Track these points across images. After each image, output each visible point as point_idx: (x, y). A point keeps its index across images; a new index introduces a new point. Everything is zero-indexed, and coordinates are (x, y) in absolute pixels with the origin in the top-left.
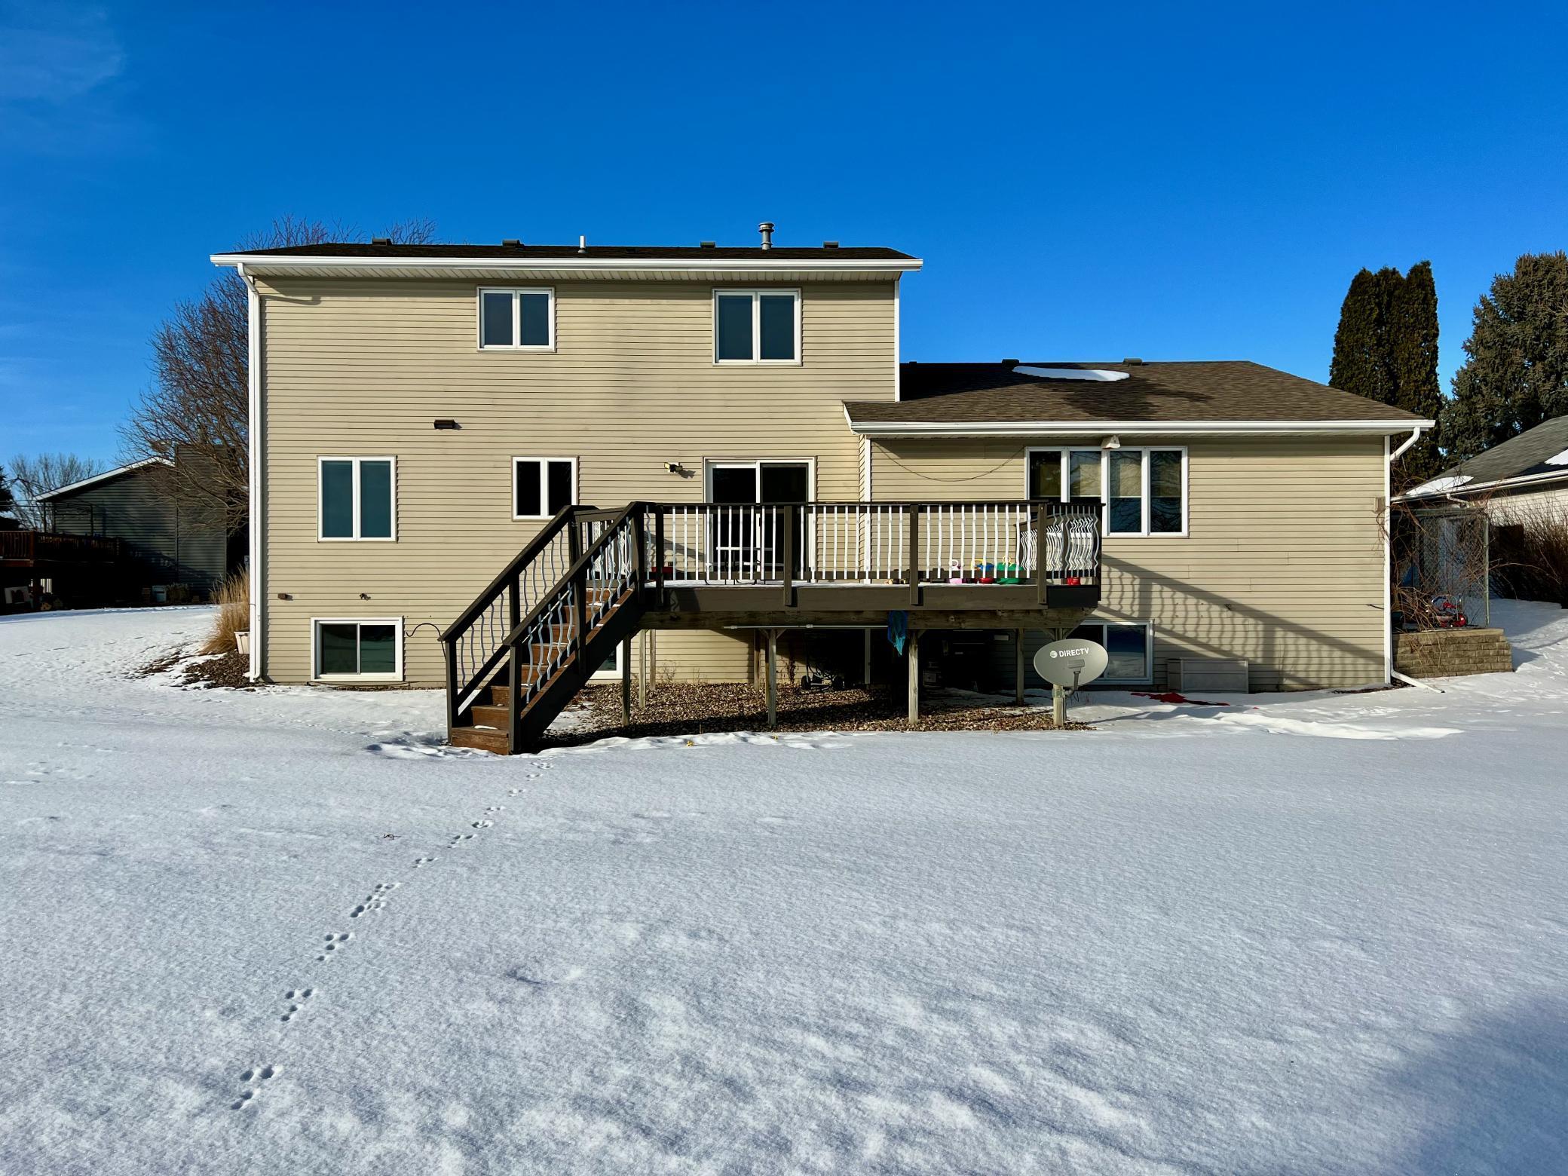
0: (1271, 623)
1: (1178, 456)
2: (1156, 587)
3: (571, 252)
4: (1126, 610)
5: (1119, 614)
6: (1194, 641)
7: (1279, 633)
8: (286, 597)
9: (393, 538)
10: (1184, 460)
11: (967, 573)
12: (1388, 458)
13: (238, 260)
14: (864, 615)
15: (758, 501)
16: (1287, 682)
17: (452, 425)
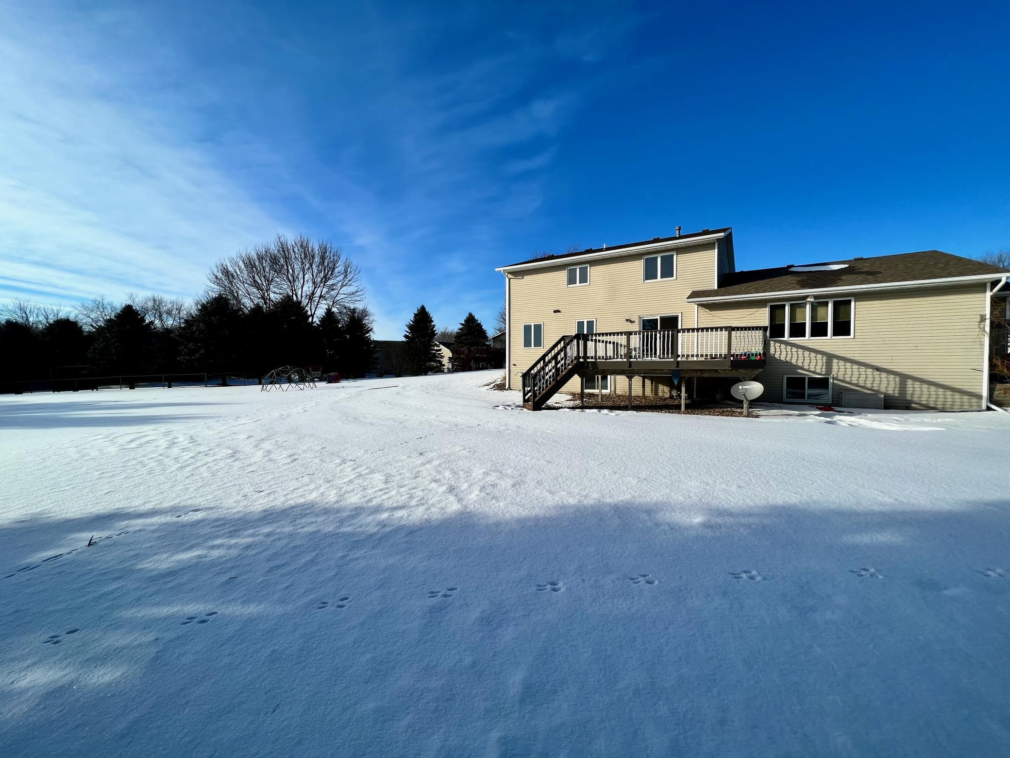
0: (904, 378)
1: (849, 302)
2: (835, 361)
4: (818, 371)
5: (814, 372)
6: (857, 385)
7: (910, 382)
8: (515, 365)
9: (542, 347)
10: (853, 304)
11: (711, 355)
12: (989, 294)
13: (502, 269)
14: (664, 371)
16: (913, 405)
17: (559, 311)
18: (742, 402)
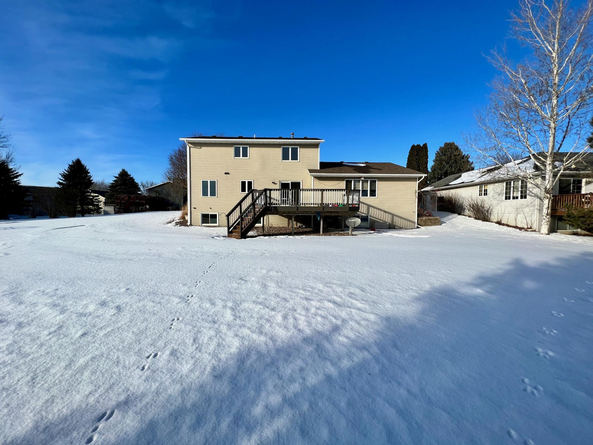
0: (393, 215)
1: (376, 181)
2: (370, 208)
3: (253, 138)
4: (364, 212)
5: (363, 213)
6: (378, 219)
7: (395, 217)
8: (195, 208)
9: (216, 196)
10: (377, 182)
11: (333, 204)
12: (418, 182)
13: (185, 139)
14: (312, 212)
15: (290, 188)
16: (396, 227)
17: (228, 173)
18: (349, 227)
